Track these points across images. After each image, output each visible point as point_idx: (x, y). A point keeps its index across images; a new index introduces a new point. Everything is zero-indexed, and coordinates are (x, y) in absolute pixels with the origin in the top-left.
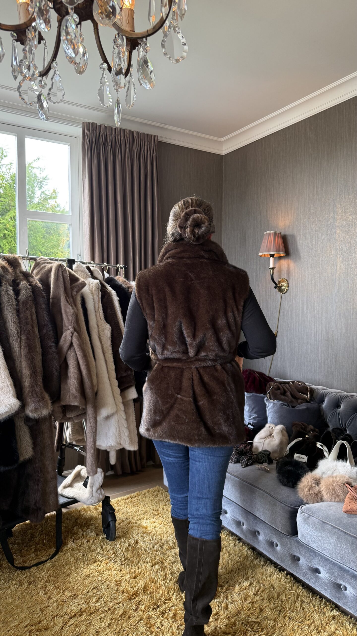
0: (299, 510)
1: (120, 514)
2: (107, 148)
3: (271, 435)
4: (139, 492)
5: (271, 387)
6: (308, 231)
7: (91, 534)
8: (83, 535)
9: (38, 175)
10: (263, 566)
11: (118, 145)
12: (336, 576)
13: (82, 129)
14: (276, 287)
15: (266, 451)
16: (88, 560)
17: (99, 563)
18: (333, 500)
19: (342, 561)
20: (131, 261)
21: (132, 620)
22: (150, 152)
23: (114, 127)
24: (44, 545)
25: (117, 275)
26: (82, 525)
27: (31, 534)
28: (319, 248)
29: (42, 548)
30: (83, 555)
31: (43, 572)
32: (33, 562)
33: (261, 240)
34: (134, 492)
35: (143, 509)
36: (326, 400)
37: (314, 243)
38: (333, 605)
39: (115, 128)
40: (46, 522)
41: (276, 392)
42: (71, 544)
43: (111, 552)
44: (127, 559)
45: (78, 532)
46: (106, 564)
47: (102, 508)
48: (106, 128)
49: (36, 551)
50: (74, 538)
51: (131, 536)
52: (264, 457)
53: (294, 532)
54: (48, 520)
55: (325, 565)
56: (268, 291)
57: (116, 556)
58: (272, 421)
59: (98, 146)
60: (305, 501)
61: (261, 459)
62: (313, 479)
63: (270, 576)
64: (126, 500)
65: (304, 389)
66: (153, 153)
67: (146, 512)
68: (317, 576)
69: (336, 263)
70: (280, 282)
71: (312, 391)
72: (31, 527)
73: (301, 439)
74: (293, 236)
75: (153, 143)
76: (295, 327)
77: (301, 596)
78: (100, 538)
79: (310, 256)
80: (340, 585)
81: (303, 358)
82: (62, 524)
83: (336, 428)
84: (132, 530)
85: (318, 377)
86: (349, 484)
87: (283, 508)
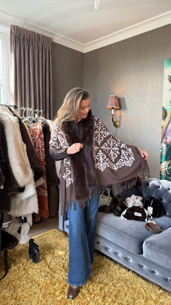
0: (144, 242)
2: (25, 42)
6: (131, 96)
7: (24, 260)
10: (119, 269)
11: (31, 41)
12: (166, 275)
13: (10, 29)
14: (114, 125)
26: (17, 255)
28: (137, 105)
33: (108, 100)
38: (159, 287)
39: (29, 31)
45: (16, 260)
48: (24, 30)
50: (14, 263)
53: (141, 252)
55: (159, 269)
66: (50, 48)
68: (154, 274)
75: (50, 42)
77: (143, 284)
78: (30, 262)
79: (132, 109)
80: (167, 279)
87: (135, 241)
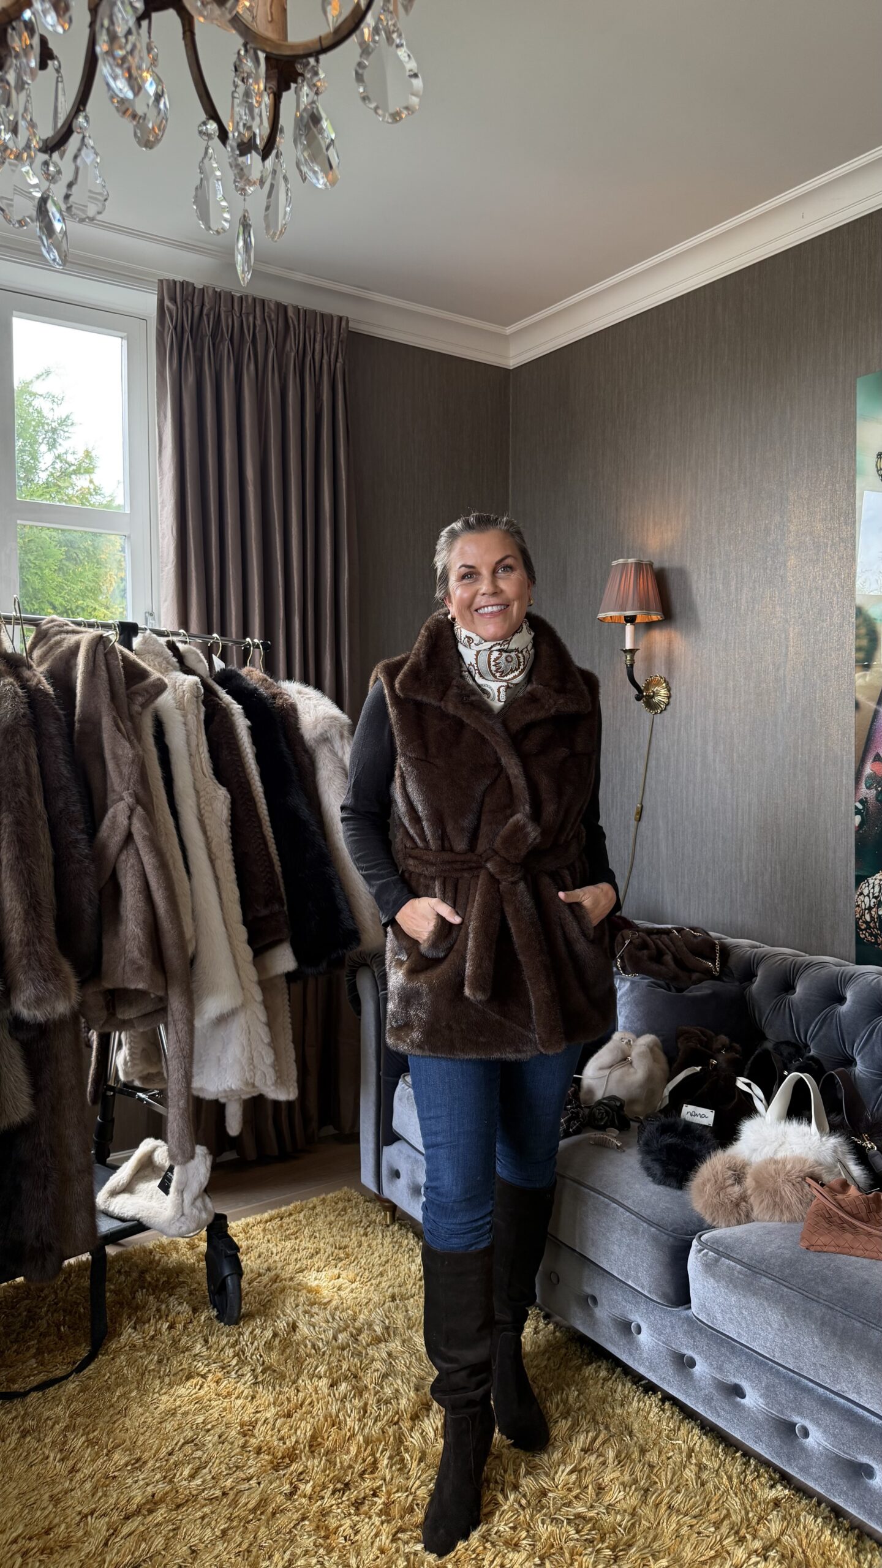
0: (695, 1242)
1: (253, 1258)
2: (221, 346)
3: (625, 1059)
4: (299, 1203)
5: (627, 942)
6: (717, 560)
7: (179, 1308)
8: (158, 1310)
9: (45, 412)
10: (605, 1380)
11: (248, 338)
12: (784, 1402)
13: (156, 297)
14: (638, 698)
15: (613, 1098)
16: (172, 1373)
17: (200, 1380)
18: (777, 1218)
19: (798, 1367)
20: (281, 631)
21: (281, 1520)
22: (330, 358)
23: (238, 295)
24: (61, 1338)
25: (245, 664)
26: (156, 1286)
27: (29, 1311)
28: (743, 601)
29: (56, 1344)
30: (160, 1362)
31: (57, 1405)
32: (34, 1380)
33: (605, 580)
34: (288, 1204)
35: (308, 1245)
36: (759, 973)
37: (733, 588)
38: (774, 1472)
39: (241, 298)
40: (65, 1280)
41: (640, 954)
42: (129, 1335)
43: (230, 1352)
44: (269, 1368)
45: (146, 1304)
46: (217, 1382)
47: (206, 1244)
48: (217, 295)
49: (40, 1352)
50: (137, 1318)
51: (279, 1312)
52: (607, 1112)
53: (681, 1296)
54: (70, 1276)
55: (757, 1377)
56: (619, 708)
57: (242, 1362)
58: (628, 1025)
59: (199, 340)
60: (708, 1220)
61: (602, 1119)
62: (729, 1168)
63: (622, 1405)
64: (266, 1222)
65: (706, 948)
66: (336, 361)
67: (317, 1253)
68: (737, 1403)
69: (787, 638)
70: (648, 685)
71: (726, 951)
72: (28, 1294)
73: (698, 1069)
74: (682, 572)
75: (335, 337)
76: (684, 795)
77: (698, 1452)
78: (203, 1318)
79: (722, 622)
80: (794, 1425)
81: (704, 871)
82: (107, 1283)
83: (782, 1043)
84: (282, 1296)
85: (739, 919)
86: (816, 1179)
87: (655, 1239)
